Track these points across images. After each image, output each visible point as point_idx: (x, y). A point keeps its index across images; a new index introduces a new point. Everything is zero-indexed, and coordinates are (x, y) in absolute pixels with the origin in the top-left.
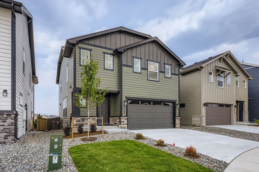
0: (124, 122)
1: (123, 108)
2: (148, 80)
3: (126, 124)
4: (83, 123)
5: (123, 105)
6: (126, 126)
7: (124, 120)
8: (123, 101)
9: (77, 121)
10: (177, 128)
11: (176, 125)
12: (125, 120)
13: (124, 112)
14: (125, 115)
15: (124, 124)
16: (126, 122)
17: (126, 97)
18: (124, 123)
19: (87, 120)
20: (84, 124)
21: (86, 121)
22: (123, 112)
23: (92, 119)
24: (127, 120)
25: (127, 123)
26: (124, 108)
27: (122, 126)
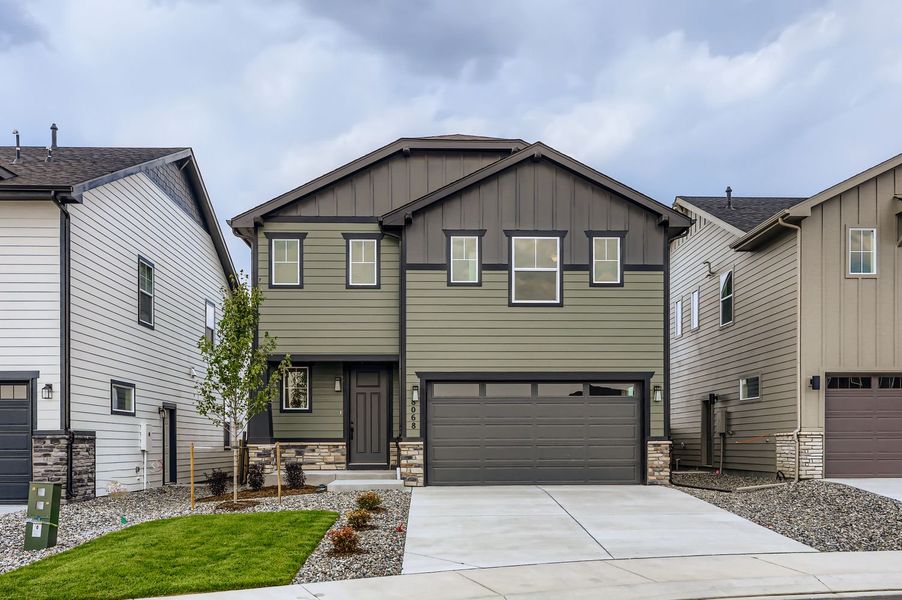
0: (410, 458)
1: (409, 410)
2: (511, 305)
3: (418, 466)
4: (300, 460)
5: (409, 402)
6: (421, 470)
7: (411, 452)
8: (409, 387)
9: (259, 455)
11: (650, 470)
12: (416, 452)
13: (414, 425)
14: (416, 433)
15: (411, 465)
16: (419, 458)
17: (418, 374)
18: (410, 461)
19: (314, 451)
20: (301, 464)
21: (308, 455)
22: (409, 425)
23: (329, 449)
24: (422, 452)
25: (422, 462)
26: (413, 410)
27: (404, 470)
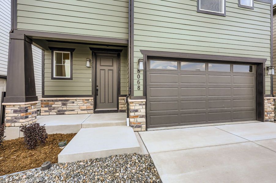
0: (136, 111)
1: (135, 77)
2: (199, 12)
3: (142, 117)
4: (65, 109)
5: (135, 71)
6: (144, 120)
7: (137, 107)
8: (136, 60)
9: (15, 111)
10: (267, 121)
11: (266, 113)
12: (141, 107)
13: (139, 87)
14: (141, 93)
15: (137, 116)
16: (143, 111)
17: (142, 51)
18: (137, 114)
19: (73, 103)
20: (65, 111)
21: (70, 106)
22: (135, 88)
23: (83, 101)
24: (144, 106)
25: (144, 114)
26: (139, 76)
27: (132, 120)
